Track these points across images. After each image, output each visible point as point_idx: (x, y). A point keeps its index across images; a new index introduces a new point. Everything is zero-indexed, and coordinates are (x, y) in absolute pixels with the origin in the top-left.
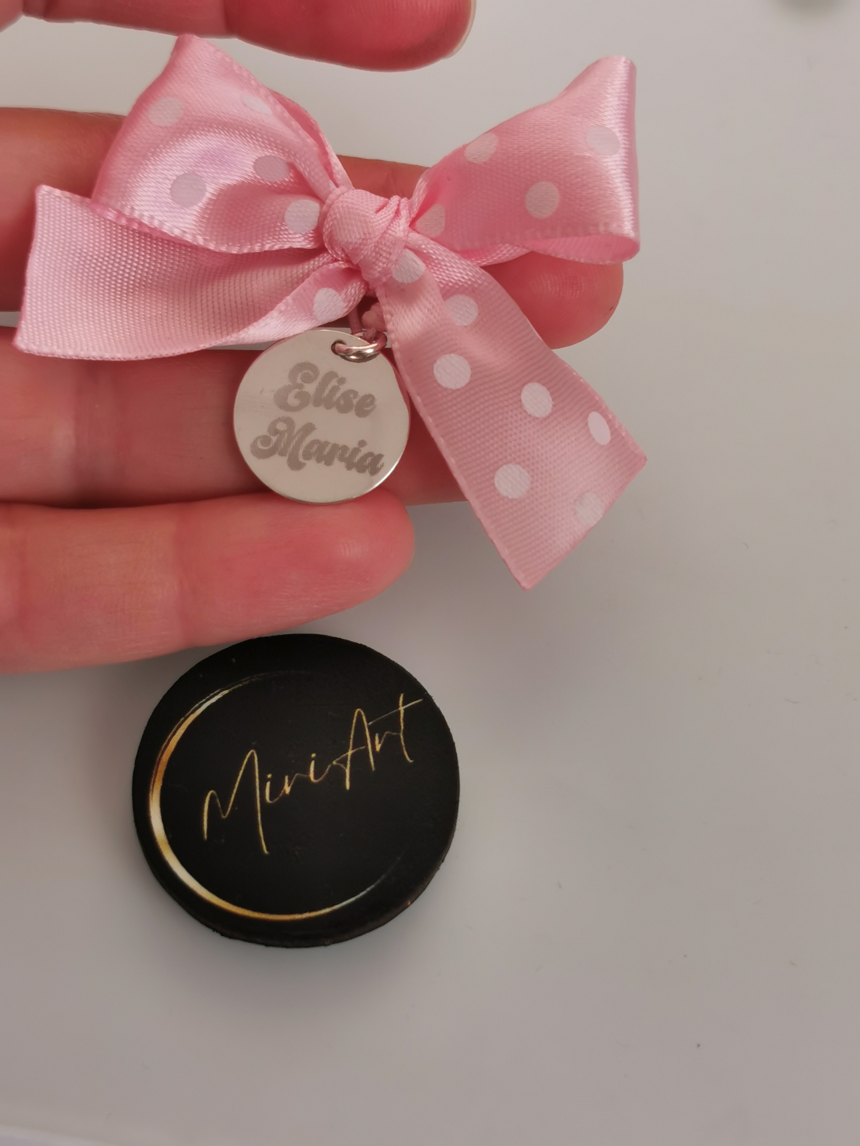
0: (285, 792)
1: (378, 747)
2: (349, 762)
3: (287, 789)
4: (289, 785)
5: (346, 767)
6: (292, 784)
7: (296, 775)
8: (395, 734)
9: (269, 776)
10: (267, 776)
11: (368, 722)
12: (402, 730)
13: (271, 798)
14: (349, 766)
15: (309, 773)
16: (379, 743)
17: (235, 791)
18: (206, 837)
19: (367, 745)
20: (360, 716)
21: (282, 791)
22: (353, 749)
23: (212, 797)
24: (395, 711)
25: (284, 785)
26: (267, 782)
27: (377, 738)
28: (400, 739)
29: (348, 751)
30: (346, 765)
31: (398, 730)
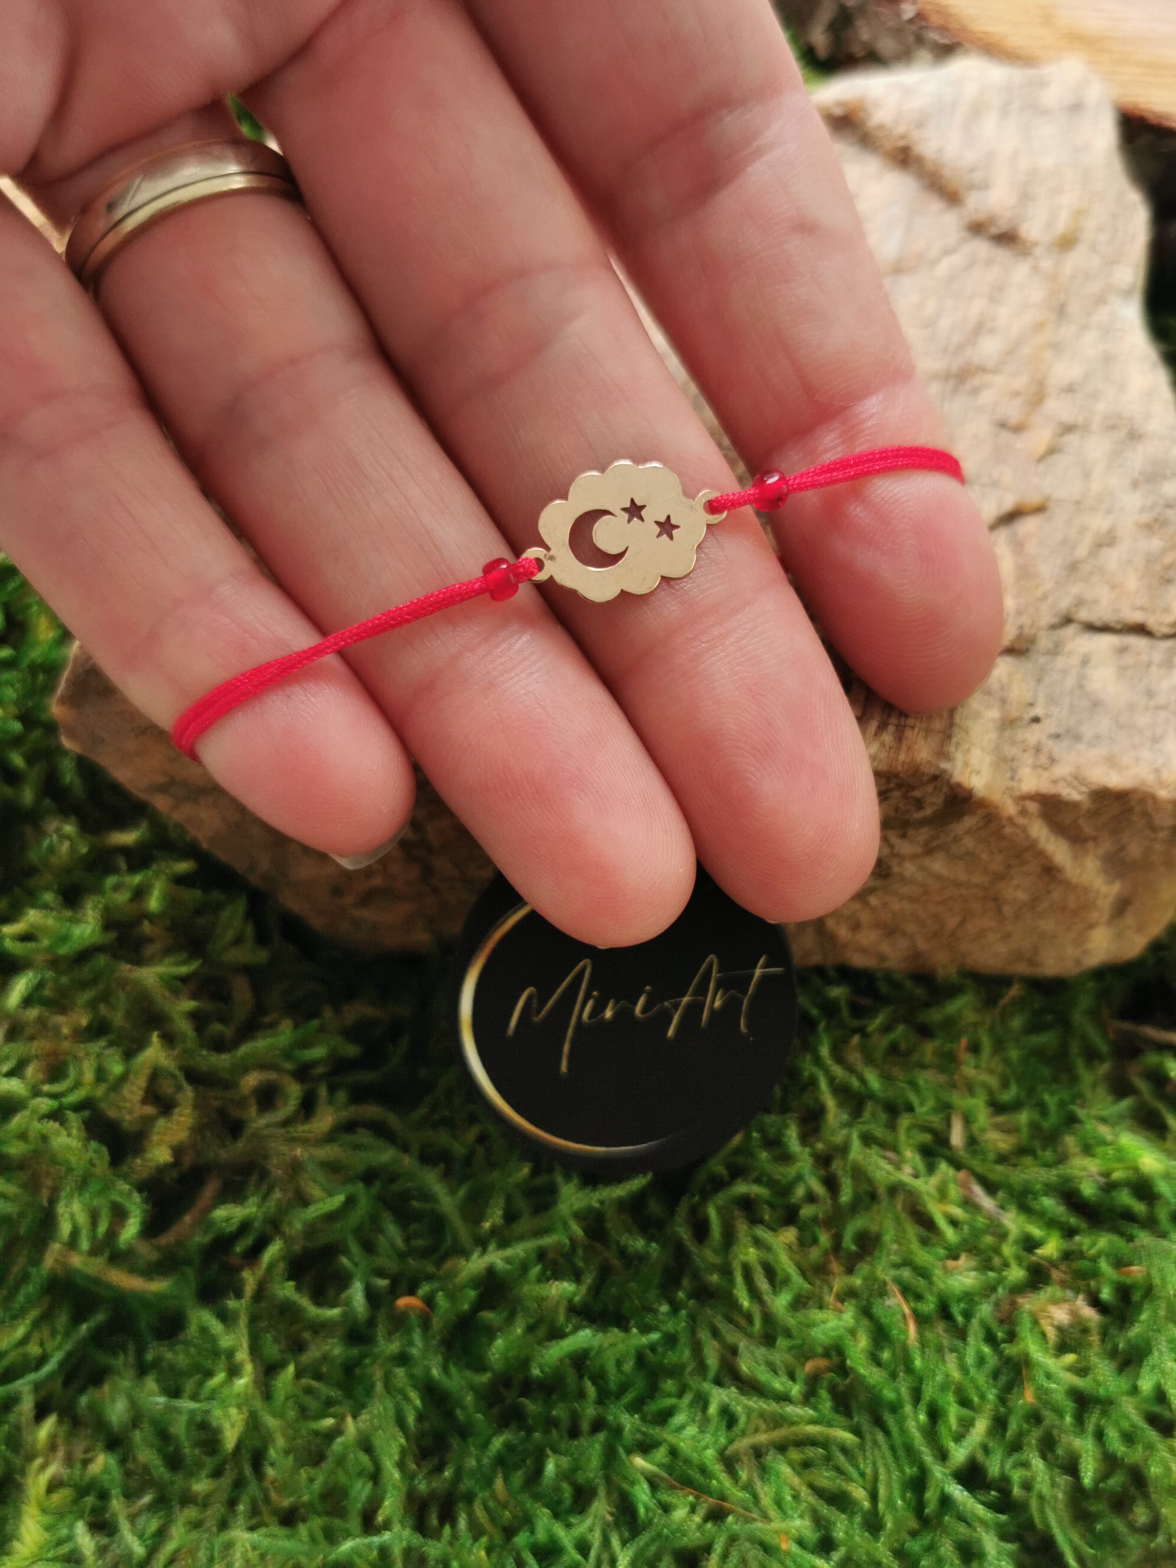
1: (717, 1004)
2: (680, 1009)
3: (608, 1014)
4: (611, 1010)
5: (675, 1014)
6: (614, 1011)
7: (622, 1003)
8: (740, 995)
10: (593, 993)
11: (717, 973)
12: (749, 995)
13: (589, 1017)
14: (679, 1012)
15: (636, 1006)
16: (721, 999)
17: (553, 996)
18: (510, 1032)
19: (707, 997)
20: (711, 965)
21: (603, 1015)
22: (690, 996)
23: (531, 995)
24: (749, 971)
25: (606, 1009)
26: (591, 999)
27: (720, 993)
28: (742, 1003)
29: (683, 996)
30: (676, 1010)
31: (745, 992)
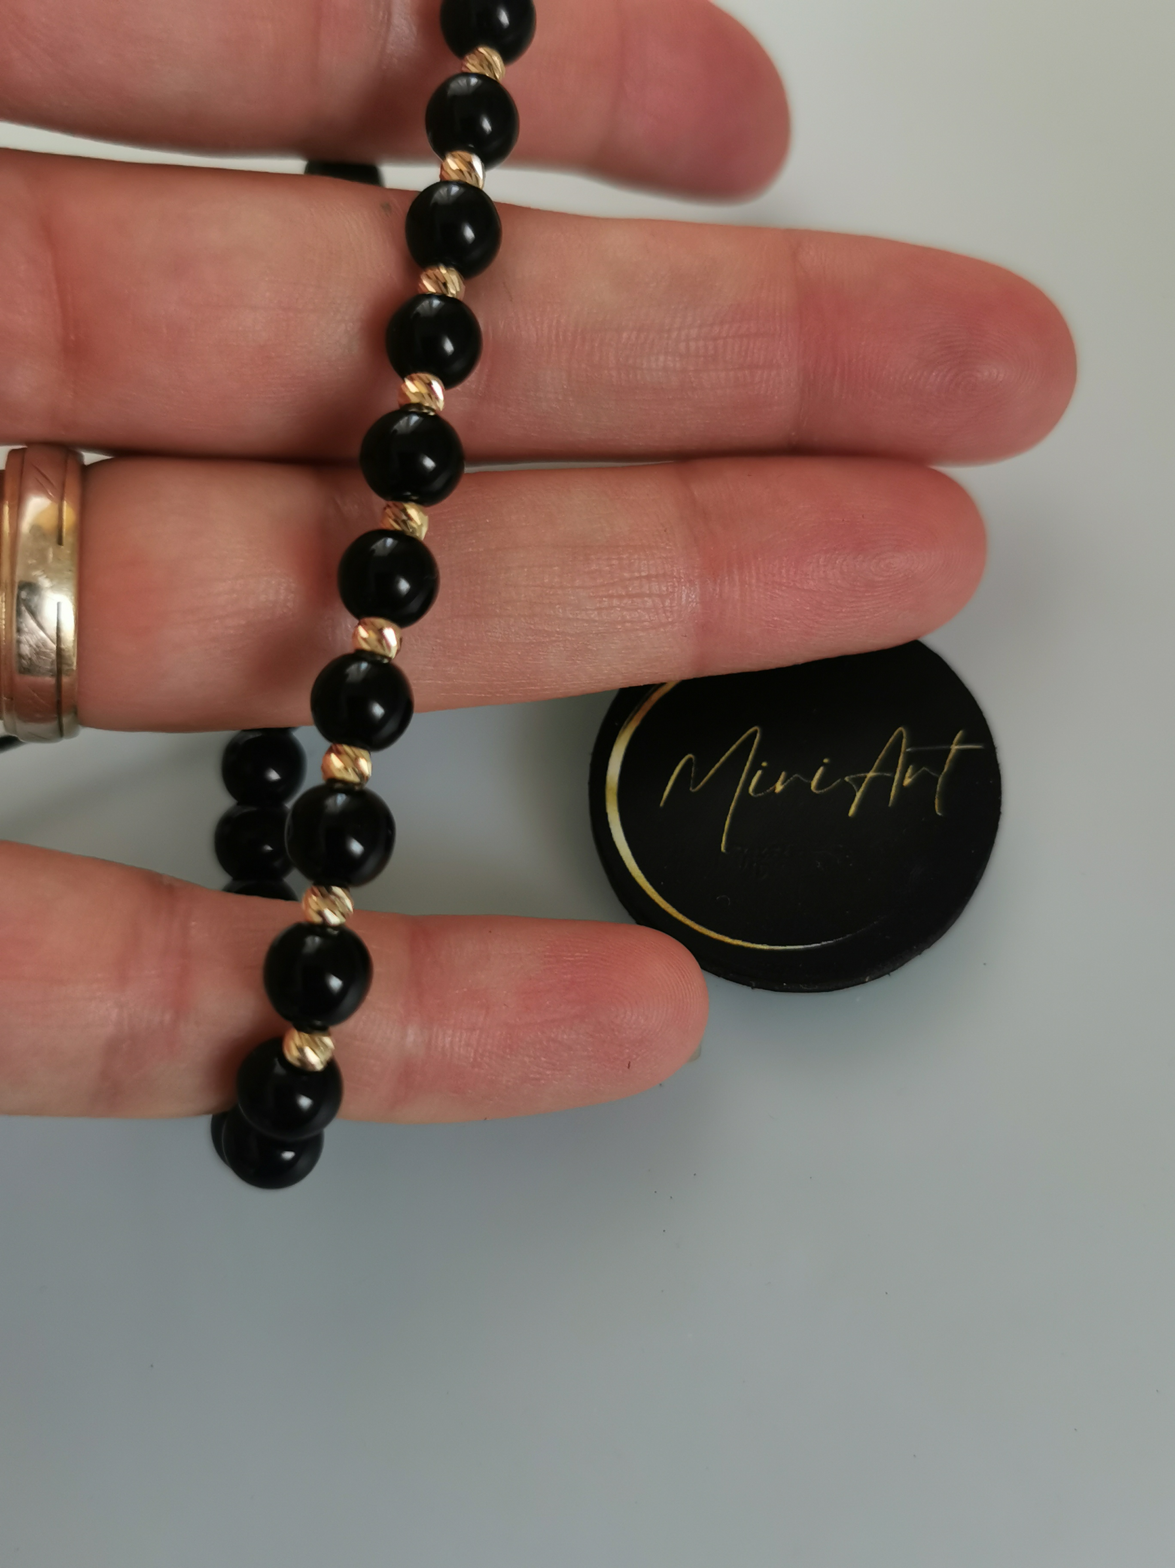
0: (774, 789)
1: (907, 781)
2: (864, 785)
3: (779, 787)
4: (783, 784)
5: (858, 790)
6: (785, 784)
7: (796, 775)
8: (934, 772)
9: (764, 764)
10: (761, 763)
11: (907, 747)
12: (943, 773)
13: (756, 790)
14: (862, 789)
15: (812, 779)
16: (910, 777)
17: (717, 765)
18: (662, 804)
19: (895, 773)
20: (900, 737)
21: (771, 788)
22: (875, 771)
23: (689, 762)
24: (944, 747)
25: (776, 781)
26: (758, 770)
27: (909, 771)
28: (937, 783)
29: (868, 772)
30: (859, 786)
31: (940, 770)
